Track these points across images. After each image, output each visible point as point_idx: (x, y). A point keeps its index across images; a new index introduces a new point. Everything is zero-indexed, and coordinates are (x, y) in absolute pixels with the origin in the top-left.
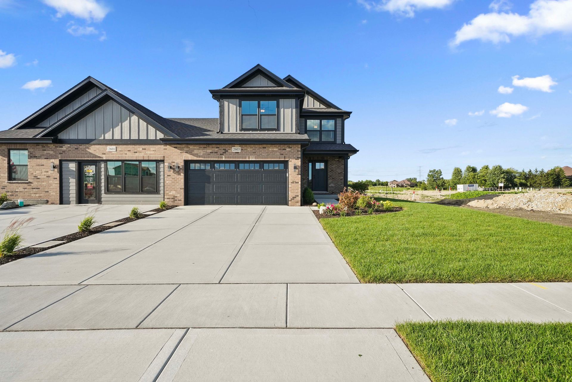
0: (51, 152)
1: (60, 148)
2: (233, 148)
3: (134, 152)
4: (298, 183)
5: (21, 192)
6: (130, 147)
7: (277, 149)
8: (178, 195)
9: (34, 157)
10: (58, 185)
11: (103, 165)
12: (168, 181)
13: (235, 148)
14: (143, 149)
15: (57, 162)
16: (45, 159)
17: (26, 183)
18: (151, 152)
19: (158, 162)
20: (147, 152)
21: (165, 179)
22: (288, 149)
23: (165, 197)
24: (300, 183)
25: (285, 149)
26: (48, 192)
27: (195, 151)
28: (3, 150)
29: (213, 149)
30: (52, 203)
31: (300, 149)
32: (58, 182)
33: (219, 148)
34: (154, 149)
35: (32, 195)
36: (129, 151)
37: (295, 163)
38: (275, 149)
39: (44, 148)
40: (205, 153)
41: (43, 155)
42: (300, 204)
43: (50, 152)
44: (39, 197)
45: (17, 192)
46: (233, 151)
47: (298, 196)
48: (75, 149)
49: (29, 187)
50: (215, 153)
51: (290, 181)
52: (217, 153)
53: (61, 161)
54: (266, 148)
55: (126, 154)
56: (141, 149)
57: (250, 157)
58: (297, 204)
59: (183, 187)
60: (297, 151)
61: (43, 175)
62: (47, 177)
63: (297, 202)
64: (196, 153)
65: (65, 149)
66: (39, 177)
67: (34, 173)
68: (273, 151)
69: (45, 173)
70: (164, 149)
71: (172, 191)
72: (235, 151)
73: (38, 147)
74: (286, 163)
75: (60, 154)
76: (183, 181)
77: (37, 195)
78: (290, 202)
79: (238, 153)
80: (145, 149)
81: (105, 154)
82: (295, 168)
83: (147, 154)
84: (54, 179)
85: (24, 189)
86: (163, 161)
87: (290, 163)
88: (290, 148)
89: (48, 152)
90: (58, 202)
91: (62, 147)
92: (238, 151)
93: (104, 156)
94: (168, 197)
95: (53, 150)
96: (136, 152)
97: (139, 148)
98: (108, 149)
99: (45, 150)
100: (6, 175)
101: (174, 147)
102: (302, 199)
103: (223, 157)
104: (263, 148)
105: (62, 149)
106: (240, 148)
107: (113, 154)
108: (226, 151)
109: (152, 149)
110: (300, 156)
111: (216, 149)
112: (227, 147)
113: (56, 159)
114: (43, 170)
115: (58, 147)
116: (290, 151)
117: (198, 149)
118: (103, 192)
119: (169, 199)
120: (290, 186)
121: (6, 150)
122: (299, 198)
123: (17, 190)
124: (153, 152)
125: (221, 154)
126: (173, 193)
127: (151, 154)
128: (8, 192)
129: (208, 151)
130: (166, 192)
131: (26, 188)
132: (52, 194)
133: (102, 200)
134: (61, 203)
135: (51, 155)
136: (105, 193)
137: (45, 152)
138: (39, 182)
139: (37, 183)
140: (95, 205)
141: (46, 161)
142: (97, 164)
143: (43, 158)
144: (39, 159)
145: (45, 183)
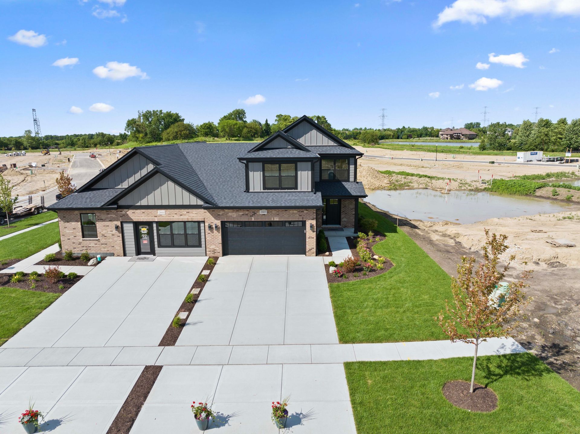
0: (114, 216)
1: (121, 212)
2: (260, 211)
3: (180, 215)
4: (314, 238)
5: (93, 247)
6: (176, 211)
7: (296, 212)
8: (218, 248)
9: (101, 219)
10: (121, 242)
11: (155, 225)
12: (208, 237)
13: (262, 211)
14: (187, 212)
15: (119, 223)
16: (109, 221)
17: (96, 240)
18: (194, 215)
19: (199, 222)
20: (190, 215)
21: (206, 236)
22: (305, 212)
23: (207, 250)
24: (315, 238)
25: (303, 212)
26: (114, 247)
27: (229, 213)
28: (77, 214)
29: (244, 212)
30: (118, 256)
31: (315, 212)
32: (121, 239)
33: (249, 211)
34: (196, 212)
35: (102, 249)
36: (175, 214)
37: (311, 222)
38: (295, 212)
39: (108, 213)
40: (237, 215)
41: (108, 218)
42: (315, 255)
43: (112, 215)
44: (107, 251)
45: (90, 247)
46: (260, 214)
47: (314, 248)
48: (133, 213)
49: (99, 243)
50: (246, 215)
51: (307, 236)
52: (247, 215)
53: (122, 223)
54: (287, 211)
55: (174, 216)
56: (186, 212)
57: (275, 218)
58: (313, 254)
59: (221, 242)
60: (313, 213)
61: (109, 234)
62: (112, 235)
63: (313, 253)
64: (230, 215)
65: (124, 213)
66: (105, 235)
67: (102, 232)
68: (293, 213)
69: (111, 232)
70: (204, 212)
71: (212, 245)
72: (262, 214)
73: (103, 211)
74: (304, 223)
75: (121, 217)
76: (220, 237)
77: (106, 249)
78: (307, 253)
79: (265, 215)
80: (189, 212)
81: (156, 217)
82: (312, 226)
83: (190, 216)
84: (118, 236)
85: (95, 244)
86: (204, 222)
87: (307, 223)
88: (307, 210)
89: (111, 215)
90: (122, 254)
91: (122, 211)
92: (265, 214)
93: (156, 218)
94: (209, 250)
95: (115, 214)
96: (182, 215)
97: (184, 211)
98: (159, 213)
99: (109, 214)
100: (81, 234)
101: (213, 211)
102: (317, 250)
103: (253, 218)
104: (285, 211)
105: (122, 213)
106: (266, 211)
107: (163, 217)
108: (255, 213)
109: (194, 212)
110: (315, 217)
111: (247, 212)
112: (256, 211)
113: (118, 221)
114: (109, 230)
115: (118, 211)
116: (306, 213)
117: (232, 212)
118: (156, 245)
119: (210, 251)
120: (307, 240)
121: (79, 215)
122: (314, 250)
123: (90, 246)
124: (196, 215)
125: (251, 216)
126: (213, 247)
127: (193, 216)
128: (84, 247)
129: (240, 213)
130: (207, 246)
131: (97, 244)
132: (117, 248)
133: (156, 252)
134: (125, 255)
135: (114, 218)
136: (158, 247)
137: (109, 216)
138: (106, 239)
139: (105, 240)
140: (151, 256)
141: (110, 222)
142: (149, 224)
143: (107, 220)
144: (105, 221)
145: (111, 240)
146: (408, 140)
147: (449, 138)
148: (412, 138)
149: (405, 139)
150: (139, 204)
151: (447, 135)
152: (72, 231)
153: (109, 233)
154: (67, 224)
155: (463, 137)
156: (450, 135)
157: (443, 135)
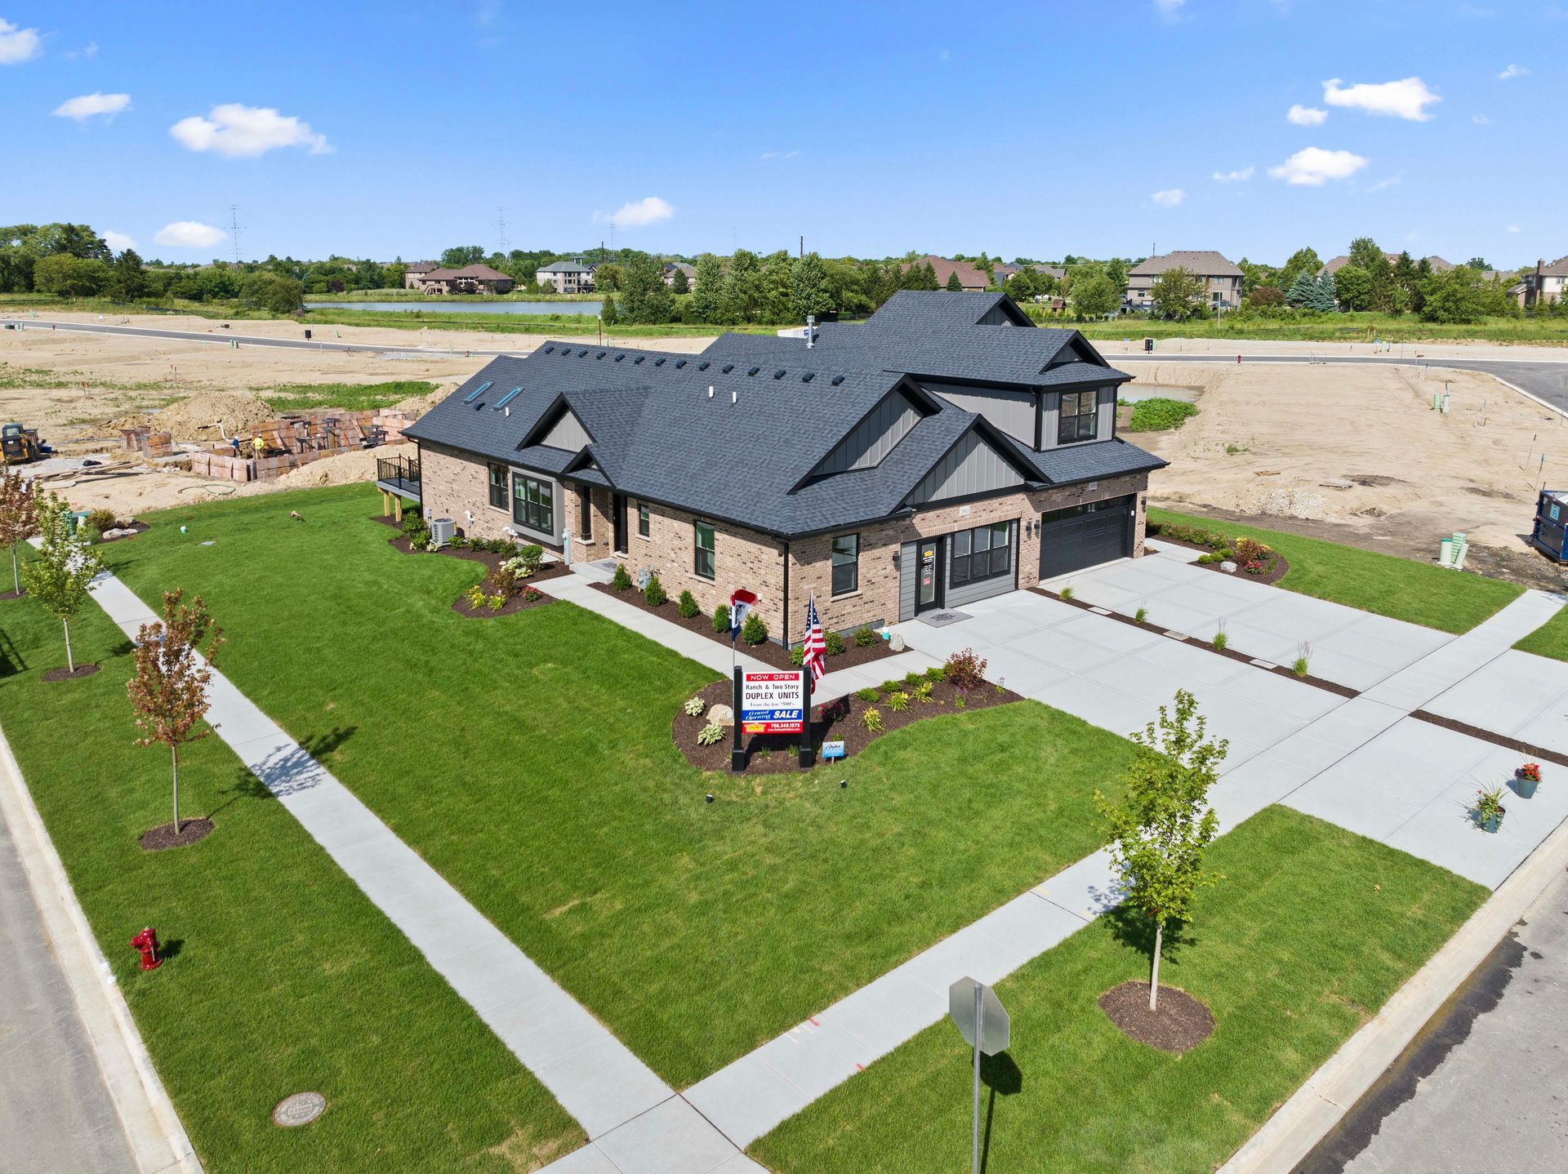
0: (891, 532)
2: (1090, 485)
4: (1143, 523)
5: (849, 614)
6: (986, 504)
7: (1129, 479)
9: (866, 546)
10: (898, 589)
11: (949, 541)
12: (1022, 550)
13: (1092, 485)
15: (897, 549)
16: (883, 545)
17: (856, 595)
18: (1008, 508)
19: (1011, 522)
20: (1003, 509)
21: (1020, 547)
23: (1019, 576)
25: (1136, 477)
26: (885, 604)
27: (1056, 496)
29: (1071, 490)
30: (890, 623)
32: (898, 583)
33: (1077, 486)
34: (1011, 502)
35: (865, 614)
36: (983, 510)
37: (1143, 495)
39: (880, 528)
41: (879, 540)
42: (1142, 553)
43: (889, 532)
44: (873, 615)
45: (844, 614)
46: (1089, 490)
48: (920, 520)
49: (861, 602)
51: (1137, 522)
52: (1074, 495)
53: (902, 545)
55: (982, 517)
56: (998, 505)
57: (1105, 494)
59: (1039, 556)
61: (879, 576)
62: (885, 577)
64: (1055, 500)
65: (908, 523)
66: (873, 580)
67: (867, 576)
69: (883, 572)
70: (1022, 500)
71: (1027, 564)
72: (1092, 489)
73: (874, 525)
75: (902, 533)
76: (1039, 546)
77: (871, 614)
78: (1134, 553)
79: (1094, 491)
80: (1002, 504)
81: (956, 521)
82: (1143, 502)
83: (1003, 512)
84: (894, 578)
85: (854, 605)
86: (1019, 520)
87: (1138, 496)
89: (887, 532)
90: (897, 618)
91: (903, 521)
92: (1095, 489)
93: (956, 525)
94: (1022, 576)
95: (891, 529)
96: (992, 511)
97: (996, 503)
98: (960, 512)
99: (882, 531)
100: (831, 587)
101: (1033, 495)
103: (1081, 500)
104: (1117, 479)
105: (904, 524)
107: (967, 520)
108: (1083, 490)
109: (1009, 502)
111: (1074, 490)
112: (1085, 485)
113: (896, 543)
114: (880, 567)
115: (899, 521)
116: (1138, 479)
117: (1056, 493)
118: (947, 585)
119: (1024, 578)
121: (830, 542)
123: (843, 612)
124: (1011, 507)
125: (1077, 497)
126: (1028, 568)
127: (1007, 511)
128: (834, 617)
129: (1066, 495)
130: (1020, 569)
131: (857, 605)
132: (889, 606)
133: (946, 599)
134: (902, 619)
135: (890, 538)
136: (950, 588)
137: (884, 533)
138: (874, 589)
139: (871, 593)
140: (939, 611)
141: (884, 549)
142: (939, 540)
143: (880, 544)
144: (875, 548)
145: (882, 590)
146: (332, 297)
147: (446, 289)
148: (342, 290)
149: (321, 292)
150: (934, 498)
151: (438, 281)
152: (814, 585)
153: (879, 573)
154: (807, 568)
155: (481, 287)
156: (447, 281)
157: (428, 283)
